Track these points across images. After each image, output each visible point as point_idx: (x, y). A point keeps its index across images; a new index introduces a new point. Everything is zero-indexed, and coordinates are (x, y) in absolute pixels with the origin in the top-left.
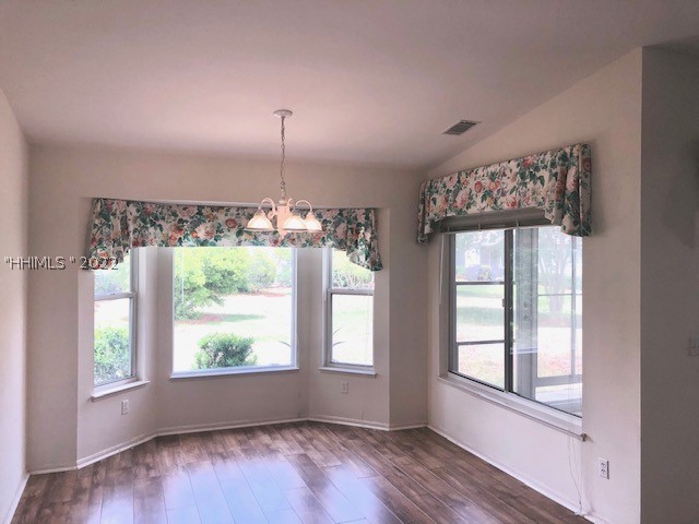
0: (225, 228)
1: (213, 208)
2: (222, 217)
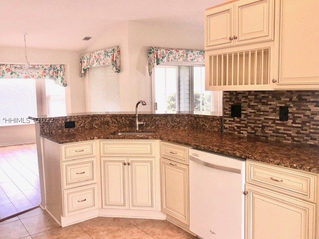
2: (4, 68)
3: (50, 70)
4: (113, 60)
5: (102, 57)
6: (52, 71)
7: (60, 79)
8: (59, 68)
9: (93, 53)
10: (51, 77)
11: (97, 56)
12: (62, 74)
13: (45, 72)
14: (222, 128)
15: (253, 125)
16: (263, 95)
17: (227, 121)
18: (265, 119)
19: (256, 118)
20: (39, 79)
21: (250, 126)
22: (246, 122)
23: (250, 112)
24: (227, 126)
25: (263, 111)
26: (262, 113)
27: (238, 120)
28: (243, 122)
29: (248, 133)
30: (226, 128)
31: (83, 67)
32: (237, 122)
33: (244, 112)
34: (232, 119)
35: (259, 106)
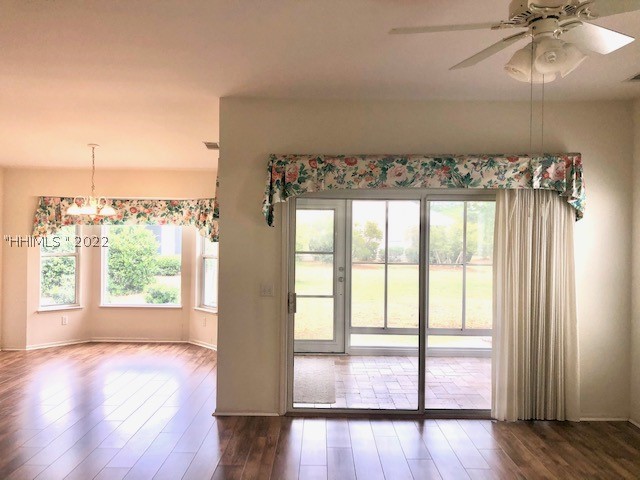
0: (129, 212)
1: (122, 201)
2: (127, 207)
3: (196, 210)
6: (199, 210)
7: (207, 226)
8: (208, 207)
10: (197, 224)
12: (211, 217)
13: (190, 213)
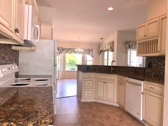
0: (72, 51)
3: (87, 51)
4: (110, 47)
5: (107, 46)
6: (88, 51)
7: (91, 54)
8: (91, 50)
9: (104, 44)
10: (88, 54)
11: (105, 45)
12: (92, 53)
13: (86, 52)
14: (145, 72)
15: (156, 71)
16: (160, 58)
17: (147, 70)
18: (160, 68)
19: (157, 68)
20: (84, 54)
21: (155, 71)
22: (153, 70)
23: (155, 66)
24: (146, 71)
25: (160, 65)
26: (159, 66)
27: (151, 69)
28: (152, 70)
29: (154, 74)
30: (146, 72)
31: (100, 50)
32: (150, 70)
33: (153, 66)
34: (148, 69)
35: (158, 63)
